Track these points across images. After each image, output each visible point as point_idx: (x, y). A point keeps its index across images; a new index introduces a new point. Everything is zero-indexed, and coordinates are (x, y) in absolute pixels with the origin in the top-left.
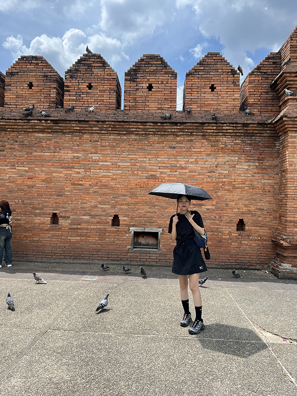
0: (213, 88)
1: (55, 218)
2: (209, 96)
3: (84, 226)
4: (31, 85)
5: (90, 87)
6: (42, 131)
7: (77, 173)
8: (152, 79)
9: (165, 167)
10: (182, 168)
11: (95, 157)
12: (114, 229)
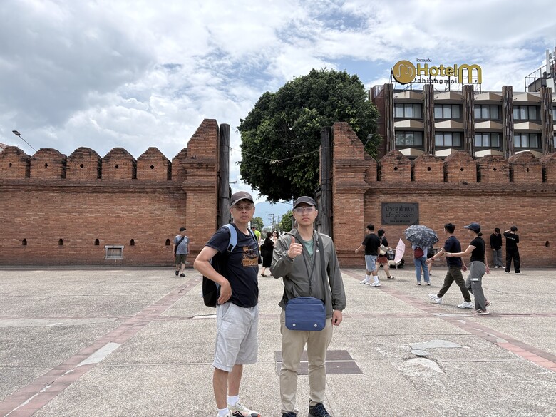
0: (152, 167)
1: (61, 242)
2: (150, 171)
3: (78, 246)
4: (46, 165)
5: (82, 166)
6: (53, 192)
7: (74, 215)
8: (118, 162)
9: (125, 211)
10: (135, 211)
11: (85, 206)
12: (96, 247)
